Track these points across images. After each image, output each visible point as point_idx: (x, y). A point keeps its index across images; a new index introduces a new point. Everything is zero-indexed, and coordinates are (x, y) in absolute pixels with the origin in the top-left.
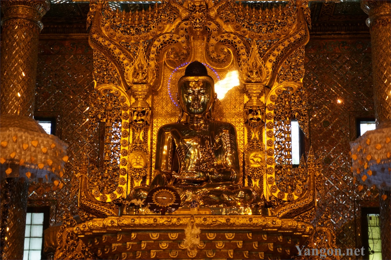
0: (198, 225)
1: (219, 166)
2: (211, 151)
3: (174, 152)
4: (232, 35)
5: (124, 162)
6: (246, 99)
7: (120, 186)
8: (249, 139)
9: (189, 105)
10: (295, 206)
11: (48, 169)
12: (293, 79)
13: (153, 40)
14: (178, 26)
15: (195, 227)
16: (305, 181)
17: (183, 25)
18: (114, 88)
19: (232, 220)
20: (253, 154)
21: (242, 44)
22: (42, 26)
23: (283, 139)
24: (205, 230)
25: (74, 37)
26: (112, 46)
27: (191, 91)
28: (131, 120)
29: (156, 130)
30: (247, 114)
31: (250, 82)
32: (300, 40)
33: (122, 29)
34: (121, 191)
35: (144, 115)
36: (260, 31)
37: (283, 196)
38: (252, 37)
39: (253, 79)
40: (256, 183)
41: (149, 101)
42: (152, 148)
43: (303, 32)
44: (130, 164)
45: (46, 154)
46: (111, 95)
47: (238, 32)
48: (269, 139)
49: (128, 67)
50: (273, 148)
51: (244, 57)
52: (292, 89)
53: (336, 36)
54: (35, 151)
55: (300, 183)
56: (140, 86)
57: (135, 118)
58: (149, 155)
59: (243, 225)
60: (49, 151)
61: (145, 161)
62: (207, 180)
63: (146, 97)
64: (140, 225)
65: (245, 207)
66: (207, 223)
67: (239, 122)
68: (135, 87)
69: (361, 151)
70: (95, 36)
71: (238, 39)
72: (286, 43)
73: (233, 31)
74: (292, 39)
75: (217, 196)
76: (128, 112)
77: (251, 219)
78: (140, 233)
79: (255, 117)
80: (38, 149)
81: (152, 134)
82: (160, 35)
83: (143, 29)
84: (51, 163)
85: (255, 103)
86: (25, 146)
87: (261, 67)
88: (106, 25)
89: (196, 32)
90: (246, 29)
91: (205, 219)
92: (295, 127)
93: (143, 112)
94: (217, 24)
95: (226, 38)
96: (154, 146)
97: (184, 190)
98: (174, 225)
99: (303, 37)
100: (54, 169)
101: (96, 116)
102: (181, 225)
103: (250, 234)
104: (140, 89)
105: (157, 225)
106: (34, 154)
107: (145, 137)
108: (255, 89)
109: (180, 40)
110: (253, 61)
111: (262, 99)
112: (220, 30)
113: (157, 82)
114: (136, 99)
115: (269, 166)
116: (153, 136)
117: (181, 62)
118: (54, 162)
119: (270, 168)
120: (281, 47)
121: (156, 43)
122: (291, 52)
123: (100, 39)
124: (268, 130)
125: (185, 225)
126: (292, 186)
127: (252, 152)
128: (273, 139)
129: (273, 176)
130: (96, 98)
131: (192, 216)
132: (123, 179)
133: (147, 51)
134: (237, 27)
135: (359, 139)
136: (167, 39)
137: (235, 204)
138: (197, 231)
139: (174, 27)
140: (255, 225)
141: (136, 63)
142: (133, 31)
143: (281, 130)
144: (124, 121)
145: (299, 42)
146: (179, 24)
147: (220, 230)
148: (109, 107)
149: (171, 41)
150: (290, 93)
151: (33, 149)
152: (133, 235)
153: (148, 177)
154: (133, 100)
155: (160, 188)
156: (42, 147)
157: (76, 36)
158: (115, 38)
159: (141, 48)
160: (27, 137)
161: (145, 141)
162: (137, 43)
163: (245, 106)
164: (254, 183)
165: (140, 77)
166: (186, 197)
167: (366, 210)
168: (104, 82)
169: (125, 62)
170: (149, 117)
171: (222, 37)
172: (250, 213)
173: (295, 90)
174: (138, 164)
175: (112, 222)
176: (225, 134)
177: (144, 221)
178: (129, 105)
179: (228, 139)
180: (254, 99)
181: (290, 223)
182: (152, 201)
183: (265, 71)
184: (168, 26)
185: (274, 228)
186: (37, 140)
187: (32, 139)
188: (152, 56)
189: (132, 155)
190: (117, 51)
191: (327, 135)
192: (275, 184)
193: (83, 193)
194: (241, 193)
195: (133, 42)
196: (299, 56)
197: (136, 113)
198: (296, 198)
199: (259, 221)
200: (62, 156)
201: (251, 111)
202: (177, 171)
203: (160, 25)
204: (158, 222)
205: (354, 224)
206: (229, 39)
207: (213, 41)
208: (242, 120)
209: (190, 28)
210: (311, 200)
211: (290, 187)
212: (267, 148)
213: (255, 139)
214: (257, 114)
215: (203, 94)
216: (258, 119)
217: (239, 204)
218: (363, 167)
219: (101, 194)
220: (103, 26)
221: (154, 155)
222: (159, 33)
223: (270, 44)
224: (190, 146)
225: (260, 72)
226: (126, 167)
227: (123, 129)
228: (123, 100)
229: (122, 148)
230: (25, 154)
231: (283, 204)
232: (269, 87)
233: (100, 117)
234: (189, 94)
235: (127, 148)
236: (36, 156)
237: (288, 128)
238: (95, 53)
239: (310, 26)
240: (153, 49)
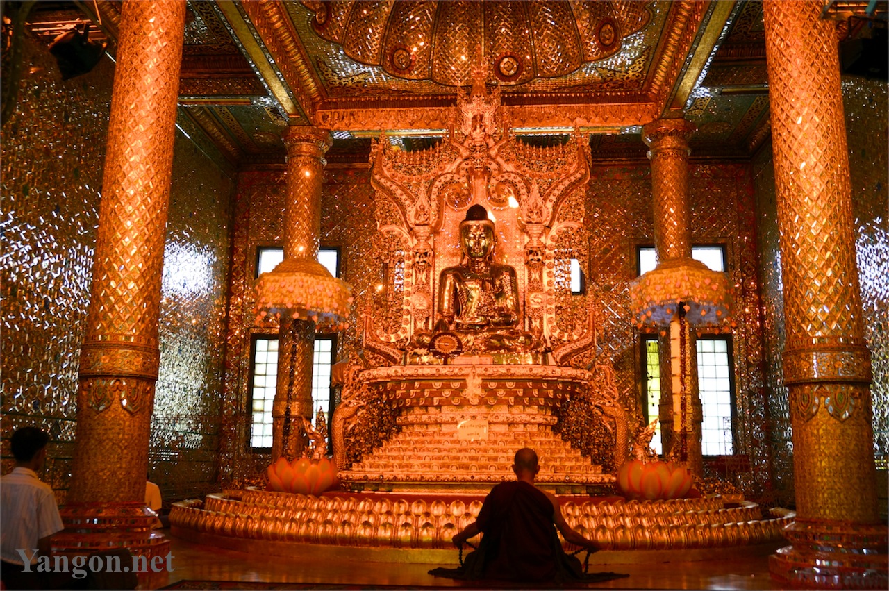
0: (479, 375)
1: (501, 309)
2: (492, 295)
3: (456, 295)
4: (513, 175)
5: (408, 303)
6: (527, 239)
7: (403, 326)
8: (529, 279)
9: (470, 249)
10: (575, 346)
11: (334, 312)
12: (574, 219)
13: (434, 180)
14: (458, 166)
15: (476, 377)
16: (585, 321)
17: (463, 165)
18: (396, 229)
19: (513, 371)
20: (533, 295)
21: (522, 184)
22: (325, 162)
23: (563, 279)
24: (486, 380)
25: (357, 166)
26: (394, 187)
27: (472, 236)
28: (414, 261)
29: (438, 272)
30: (528, 255)
31: (531, 222)
32: (580, 179)
33: (403, 169)
34: (405, 331)
35: (426, 256)
36: (540, 168)
37: (563, 336)
38: (533, 176)
39: (533, 219)
40: (536, 324)
41: (431, 242)
42: (434, 288)
43: (583, 171)
44: (414, 305)
45: (332, 297)
46: (395, 236)
47: (519, 171)
48: (549, 279)
49: (410, 208)
50: (552, 288)
51: (524, 197)
52: (572, 229)
53: (617, 163)
54: (320, 295)
55: (580, 323)
56: (422, 228)
57: (417, 259)
58: (431, 297)
59: (523, 375)
60: (335, 295)
61: (428, 301)
62: (488, 324)
63: (428, 238)
64: (423, 375)
65: (526, 352)
66: (488, 373)
67: (520, 262)
68: (417, 228)
69: (641, 291)
70: (377, 177)
71: (519, 179)
72: (567, 182)
73: (513, 170)
74: (573, 179)
75: (499, 340)
76: (411, 253)
77: (531, 370)
78: (423, 382)
79: (536, 258)
80: (323, 293)
81: (434, 274)
82: (441, 175)
83: (424, 169)
84: (336, 306)
85: (535, 244)
86: (311, 291)
87: (541, 207)
88: (388, 165)
89: (477, 172)
90: (527, 169)
91: (486, 370)
92: (575, 266)
93: (426, 254)
94: (498, 164)
95: (506, 177)
96: (437, 286)
97: (466, 334)
98: (456, 375)
99: (584, 176)
100: (339, 312)
101: (379, 258)
102: (463, 375)
103: (531, 383)
104: (423, 231)
105: (440, 375)
106: (319, 298)
107: (427, 277)
108: (536, 230)
109: (460, 181)
110: (533, 201)
111: (543, 239)
112: (500, 171)
113: (439, 223)
114: (419, 240)
115: (549, 306)
116: (435, 275)
117: (462, 203)
118: (339, 305)
119: (551, 308)
120: (561, 187)
121: (437, 183)
122: (571, 191)
123: (382, 181)
124: (548, 270)
125: (467, 375)
126: (571, 326)
127: (532, 292)
128: (553, 279)
129: (553, 315)
130: (379, 240)
131: (473, 366)
132: (407, 320)
133: (429, 191)
134: (518, 166)
135: (638, 279)
136: (448, 179)
137: (515, 350)
138: (479, 381)
139: (455, 166)
140: (535, 375)
141: (418, 204)
142: (414, 171)
143: (561, 270)
144: (406, 262)
145: (579, 180)
146: (460, 164)
147: (501, 380)
148: (392, 249)
149: (452, 182)
150: (571, 233)
151: (318, 293)
152: (417, 384)
153: (431, 317)
154: (415, 241)
155: (443, 334)
156: (327, 291)
157: (358, 165)
158: (397, 179)
159: (422, 189)
160: (312, 282)
161: (428, 283)
162: (419, 184)
163: (525, 247)
164: (534, 323)
165: (422, 219)
166: (468, 342)
167: (644, 337)
168: (386, 223)
169: (407, 203)
170: (431, 258)
171: (502, 177)
172: (530, 361)
173: (575, 229)
174: (421, 305)
175: (396, 371)
176: (506, 277)
177: (427, 371)
178: (411, 246)
179: (508, 282)
180: (535, 239)
181: (569, 372)
182: (434, 348)
183: (545, 211)
184: (449, 165)
185: (553, 377)
186: (323, 284)
187: (318, 283)
188: (433, 197)
189: (415, 296)
190: (399, 192)
191: (607, 263)
192: (555, 324)
193: (368, 334)
194: (522, 339)
195: (414, 182)
196: (580, 195)
197: (418, 254)
198: (575, 337)
199: (539, 371)
200: (347, 297)
201: (531, 252)
202: (458, 315)
203: (441, 165)
204: (440, 373)
205: (633, 349)
206: (510, 179)
207: (493, 181)
208: (523, 259)
209: (470, 168)
210: (591, 340)
211: (569, 327)
212: (547, 288)
213: (535, 280)
214: (537, 254)
215: (484, 238)
216: (539, 260)
217: (520, 348)
218: (642, 307)
219: (385, 335)
220: (385, 166)
221: (436, 295)
222: (440, 173)
223: (550, 183)
224: (471, 289)
225: (540, 212)
226: (409, 308)
227: (406, 270)
228: (406, 242)
229: (405, 289)
230: (312, 298)
231: (563, 344)
232: (549, 227)
233: (383, 258)
234: (470, 238)
235: (410, 289)
236: (322, 300)
237: (568, 268)
238: (377, 195)
239: (591, 165)
240: (434, 190)
